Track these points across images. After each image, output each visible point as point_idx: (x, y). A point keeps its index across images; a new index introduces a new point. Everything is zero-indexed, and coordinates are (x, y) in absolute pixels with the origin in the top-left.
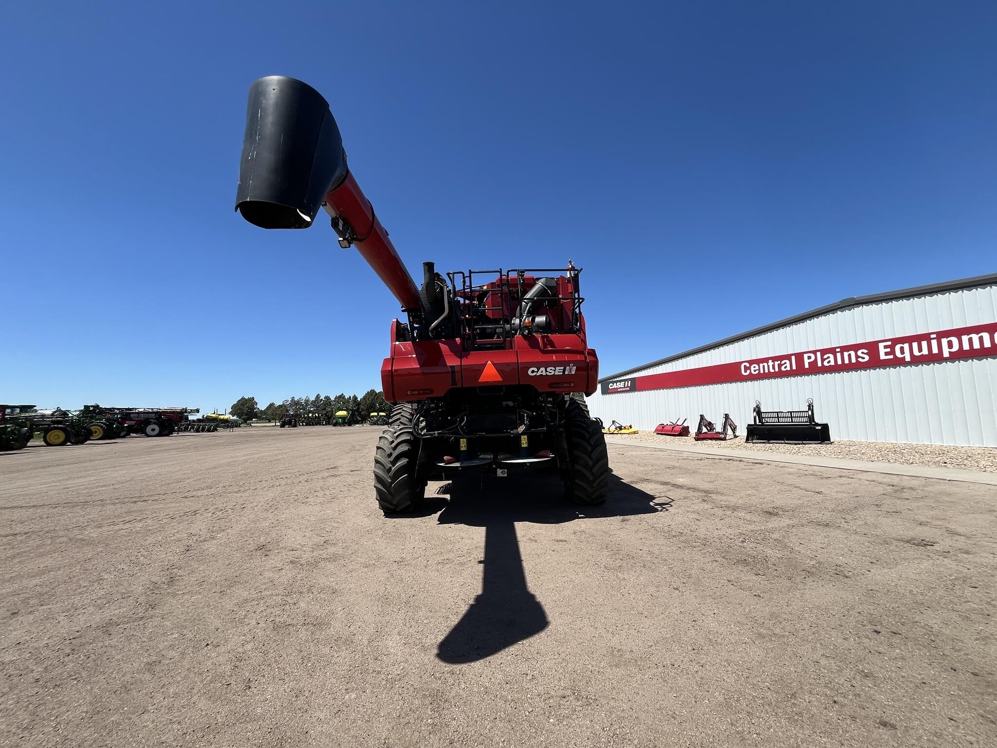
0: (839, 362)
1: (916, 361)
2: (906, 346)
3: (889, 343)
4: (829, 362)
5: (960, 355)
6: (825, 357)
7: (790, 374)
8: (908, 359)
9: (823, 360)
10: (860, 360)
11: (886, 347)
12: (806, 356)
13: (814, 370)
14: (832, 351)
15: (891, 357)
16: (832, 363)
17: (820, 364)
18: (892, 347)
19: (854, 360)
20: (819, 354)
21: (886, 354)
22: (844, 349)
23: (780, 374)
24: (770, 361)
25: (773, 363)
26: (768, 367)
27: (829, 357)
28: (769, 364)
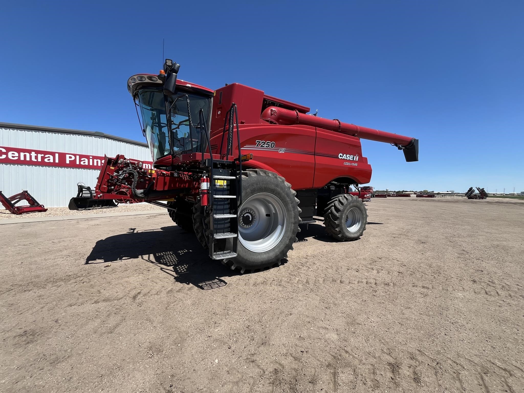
0: (91, 164)
4: (84, 163)
6: (82, 159)
7: (53, 165)
9: (80, 161)
12: (68, 156)
13: (73, 165)
14: (88, 157)
16: (87, 164)
17: (78, 163)
19: (99, 165)
20: (78, 157)
22: (94, 158)
23: (43, 164)
24: (32, 152)
25: (36, 155)
26: (31, 157)
27: (84, 160)
28: (31, 154)
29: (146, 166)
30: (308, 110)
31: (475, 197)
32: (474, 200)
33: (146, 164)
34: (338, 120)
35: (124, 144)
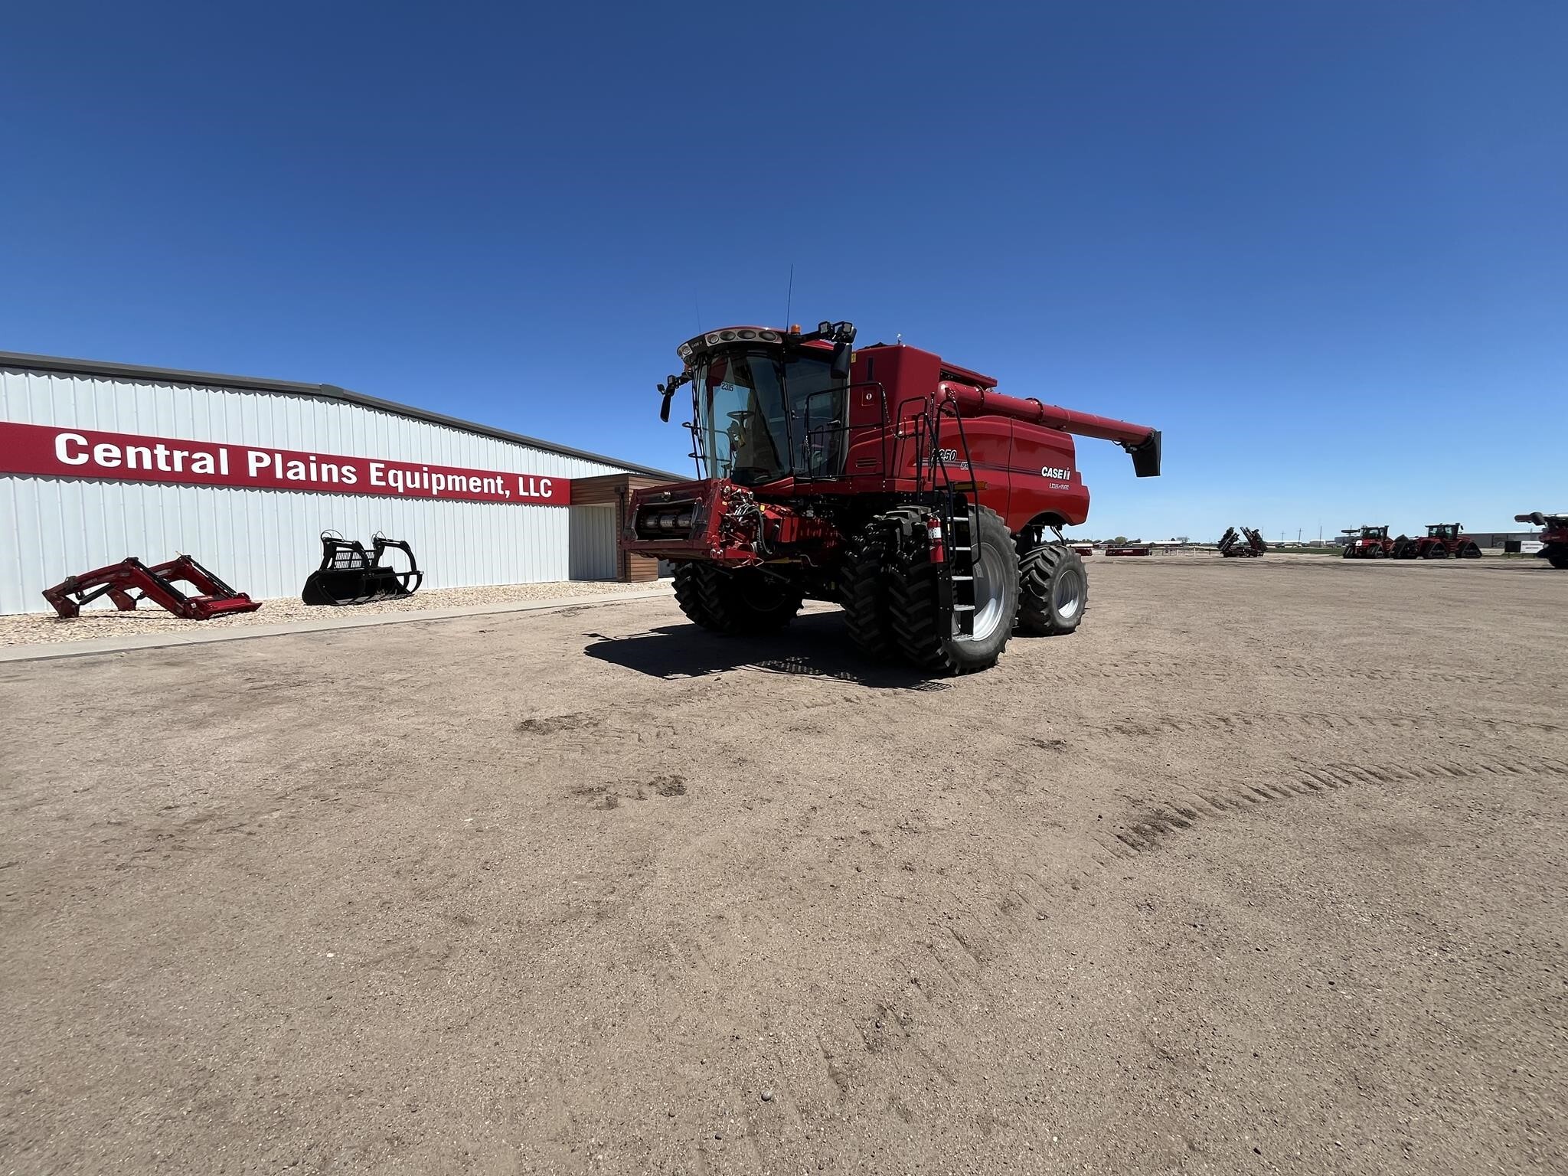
0: (314, 478)
1: (410, 494)
2: (400, 473)
3: (382, 466)
4: (296, 474)
5: (446, 495)
6: (291, 464)
7: (214, 481)
8: (401, 490)
9: (285, 469)
10: (345, 480)
11: (378, 469)
12: (252, 455)
13: (267, 481)
14: (304, 457)
15: (383, 484)
16: (302, 477)
17: (279, 475)
18: (385, 471)
19: (335, 479)
20: (278, 458)
21: (378, 479)
22: (322, 459)
23: (187, 478)
24: (158, 446)
25: (168, 453)
26: (154, 458)
27: (296, 467)
28: (155, 452)
29: (454, 480)
30: (994, 384)
31: (1239, 552)
32: (1238, 559)
33: (455, 477)
34: (1037, 401)
35: (394, 420)
